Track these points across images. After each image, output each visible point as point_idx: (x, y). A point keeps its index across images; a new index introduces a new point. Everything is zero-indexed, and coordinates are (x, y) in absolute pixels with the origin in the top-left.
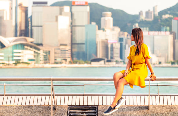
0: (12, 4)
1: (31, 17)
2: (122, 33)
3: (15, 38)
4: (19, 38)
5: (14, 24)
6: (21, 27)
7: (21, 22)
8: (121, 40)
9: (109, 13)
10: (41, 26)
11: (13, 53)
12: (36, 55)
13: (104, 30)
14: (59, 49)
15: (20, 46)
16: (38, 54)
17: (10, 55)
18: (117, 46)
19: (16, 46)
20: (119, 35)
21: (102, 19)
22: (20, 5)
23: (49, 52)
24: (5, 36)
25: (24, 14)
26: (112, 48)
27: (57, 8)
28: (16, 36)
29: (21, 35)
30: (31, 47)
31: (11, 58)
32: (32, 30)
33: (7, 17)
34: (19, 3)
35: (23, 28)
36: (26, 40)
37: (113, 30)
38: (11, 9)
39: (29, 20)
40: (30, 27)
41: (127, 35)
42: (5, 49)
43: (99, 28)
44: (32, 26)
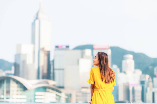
0: (34, 48)
1: (53, 61)
2: (143, 75)
3: (37, 81)
4: (41, 80)
5: (36, 67)
6: (43, 70)
7: (43, 67)
8: (142, 83)
9: (131, 56)
10: (63, 69)
11: (35, 95)
12: (58, 97)
13: (125, 73)
14: (81, 92)
15: (42, 89)
16: (60, 97)
17: (32, 98)
18: (139, 88)
19: (38, 89)
20: (141, 77)
21: (124, 62)
22: (43, 49)
23: (71, 95)
24: (28, 79)
25: (46, 58)
26: (134, 91)
27: (79, 52)
29: (43, 78)
30: (53, 89)
31: (33, 101)
32: (54, 73)
33: (29, 61)
34: (42, 46)
35: (46, 71)
36: (48, 83)
37: (134, 72)
38: (34, 52)
39: (51, 63)
40: (52, 71)
41: (149, 78)
42: (26, 92)
43: (121, 71)
44: (54, 69)
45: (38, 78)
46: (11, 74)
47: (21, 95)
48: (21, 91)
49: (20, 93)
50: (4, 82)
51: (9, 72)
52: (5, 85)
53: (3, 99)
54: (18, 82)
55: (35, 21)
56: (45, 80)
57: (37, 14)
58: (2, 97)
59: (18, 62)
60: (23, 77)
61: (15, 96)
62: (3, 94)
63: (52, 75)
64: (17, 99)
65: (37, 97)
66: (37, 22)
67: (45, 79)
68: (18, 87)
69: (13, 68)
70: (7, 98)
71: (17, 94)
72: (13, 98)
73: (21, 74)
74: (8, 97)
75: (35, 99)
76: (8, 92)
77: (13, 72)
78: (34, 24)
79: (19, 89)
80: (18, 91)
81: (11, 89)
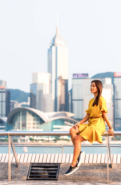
0: (51, 77)
1: (71, 91)
3: (55, 113)
4: (58, 112)
5: (53, 98)
6: (60, 101)
7: (61, 96)
10: (82, 100)
11: (53, 128)
15: (60, 122)
19: (55, 122)
22: (60, 78)
24: (44, 111)
25: (63, 87)
28: (56, 110)
29: (60, 110)
30: (71, 122)
32: (72, 104)
33: (46, 91)
34: (58, 75)
35: (63, 102)
36: (66, 115)
38: (51, 82)
39: (69, 93)
40: (70, 102)
42: (44, 124)
44: (72, 100)
46: (27, 106)
47: (37, 128)
49: (36, 125)
50: (19, 115)
51: (25, 103)
52: (21, 118)
54: (34, 114)
55: (51, 47)
57: (54, 40)
58: (18, 130)
59: (34, 92)
60: (40, 110)
62: (19, 128)
66: (54, 48)
67: (63, 111)
68: (34, 120)
69: (29, 99)
73: (37, 106)
74: (24, 130)
77: (29, 103)
78: (50, 51)
79: (36, 122)
80: (34, 124)
81: (28, 122)
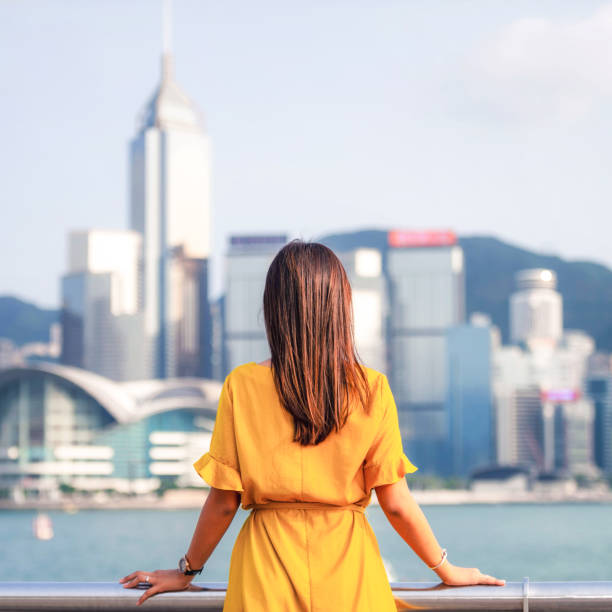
0: (143, 248)
1: (222, 301)
2: (600, 357)
3: (158, 386)
6: (180, 341)
7: (180, 324)
9: (546, 276)
11: (149, 446)
13: (523, 346)
15: (177, 420)
17: (138, 456)
18: (581, 412)
19: (161, 421)
20: (590, 363)
21: (517, 301)
22: (178, 251)
26: (560, 422)
29: (183, 371)
31: (140, 470)
32: (225, 354)
35: (190, 344)
36: (200, 394)
37: (564, 345)
38: (142, 266)
39: (215, 311)
40: (216, 342)
43: (506, 339)
44: (225, 336)
45: (160, 373)
46: (48, 358)
47: (90, 443)
48: (90, 428)
49: (84, 435)
50: (17, 395)
51: (38, 349)
52: (23, 406)
53: (16, 461)
54: (76, 392)
55: (142, 134)
56: (190, 383)
57: (153, 105)
58: (12, 453)
59: (75, 307)
60: (98, 370)
61: (66, 451)
62: (16, 443)
63: (216, 360)
64: (75, 460)
65: (156, 453)
66: (152, 137)
67: (190, 375)
68: (77, 412)
69: (56, 331)
70: (35, 460)
71: (75, 443)
72: (57, 460)
73: (88, 358)
74: (37, 452)
75: (149, 461)
76: (37, 434)
77: (54, 349)
78: (138, 148)
79: (83, 420)
80: (76, 428)
81: (51, 420)
